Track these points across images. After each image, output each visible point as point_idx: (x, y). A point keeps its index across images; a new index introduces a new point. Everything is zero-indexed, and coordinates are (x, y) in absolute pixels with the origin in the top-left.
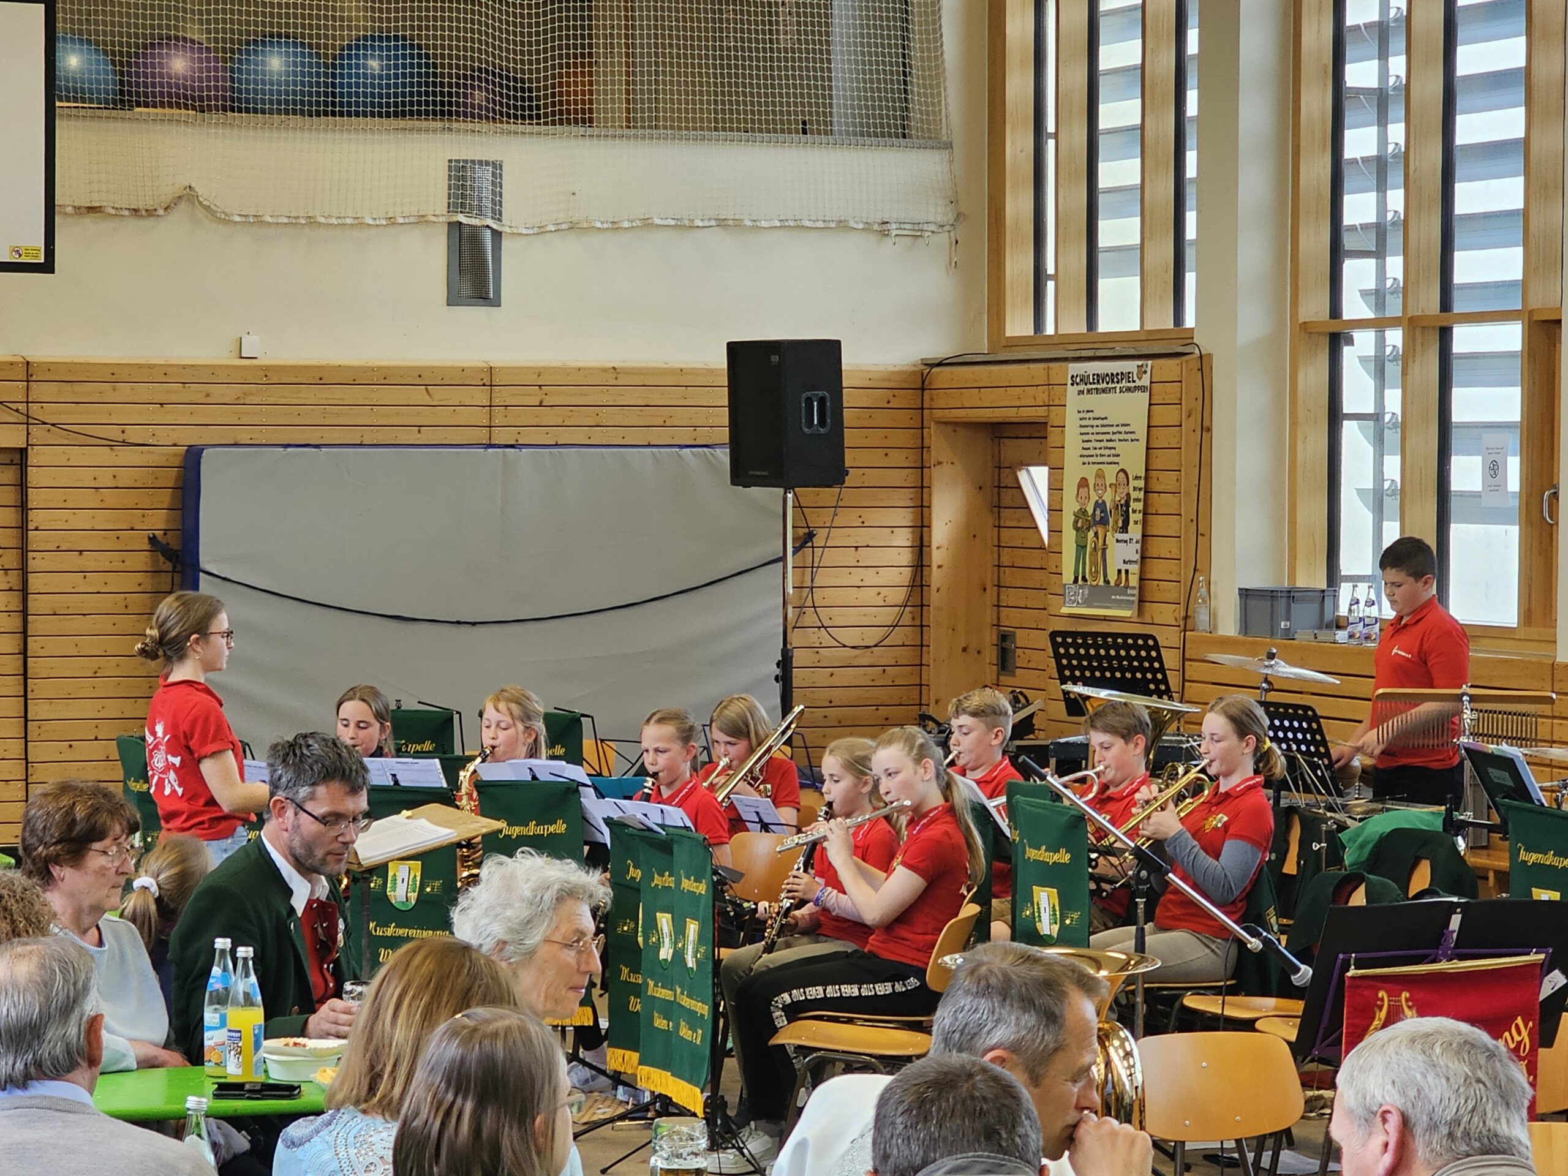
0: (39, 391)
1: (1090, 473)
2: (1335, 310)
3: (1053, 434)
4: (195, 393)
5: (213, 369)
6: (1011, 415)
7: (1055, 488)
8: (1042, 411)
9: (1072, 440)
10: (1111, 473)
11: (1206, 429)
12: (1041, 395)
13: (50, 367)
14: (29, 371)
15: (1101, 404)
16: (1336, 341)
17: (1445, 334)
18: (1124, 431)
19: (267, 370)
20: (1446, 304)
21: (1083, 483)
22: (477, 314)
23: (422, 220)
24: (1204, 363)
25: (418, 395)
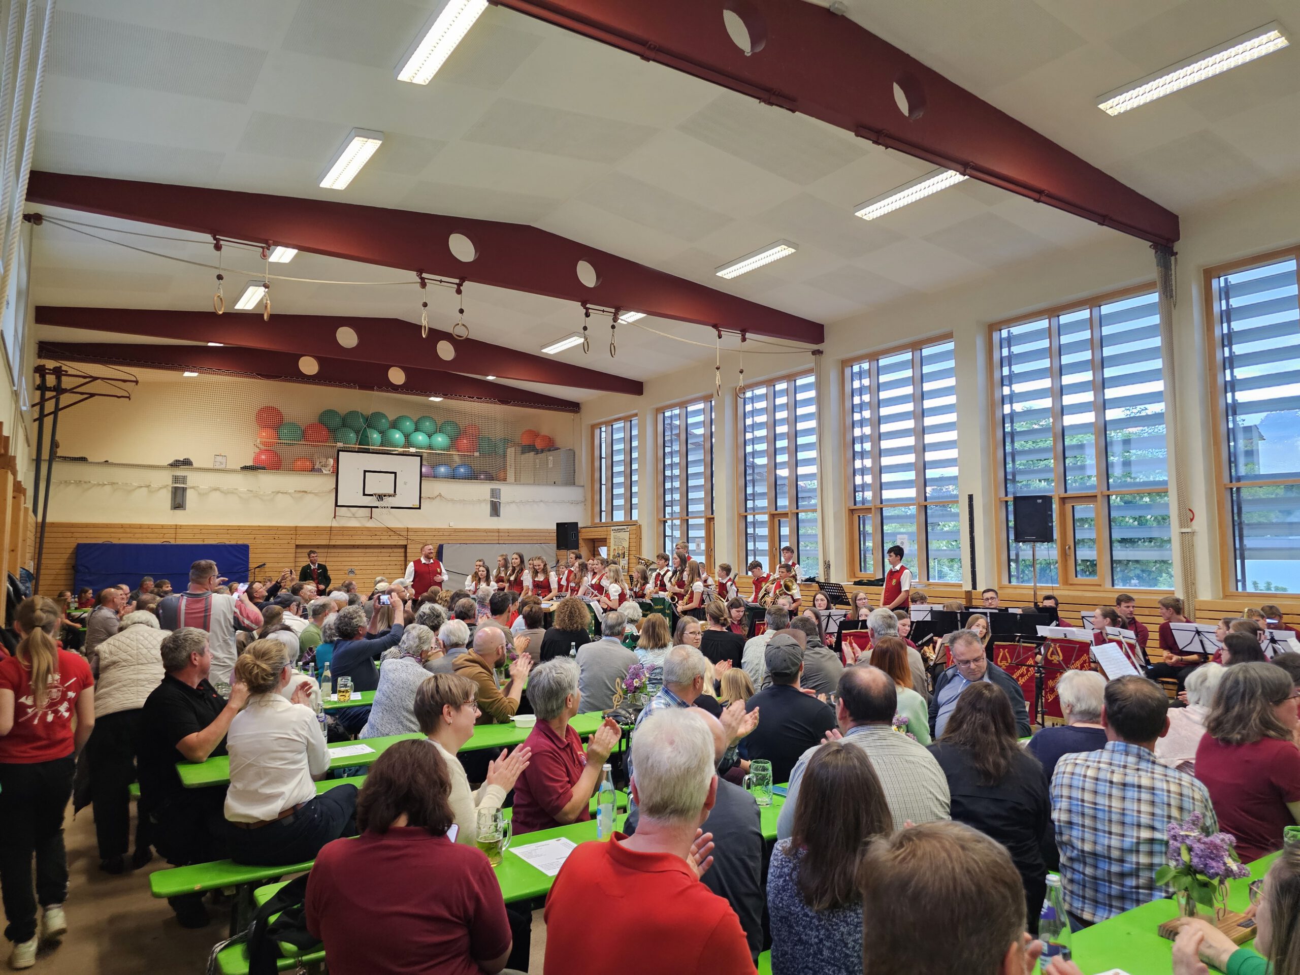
0: (410, 533)
1: (616, 548)
2: (664, 517)
3: (608, 541)
4: (441, 533)
5: (444, 529)
6: (599, 537)
7: (609, 550)
8: (605, 537)
9: (612, 541)
10: (621, 548)
11: (641, 539)
12: (605, 533)
13: (412, 529)
14: (408, 530)
15: (618, 534)
16: (665, 522)
17: (687, 520)
18: (624, 539)
19: (455, 529)
20: (687, 515)
21: (615, 549)
22: (495, 518)
23: (485, 500)
24: (640, 526)
25: (485, 534)
